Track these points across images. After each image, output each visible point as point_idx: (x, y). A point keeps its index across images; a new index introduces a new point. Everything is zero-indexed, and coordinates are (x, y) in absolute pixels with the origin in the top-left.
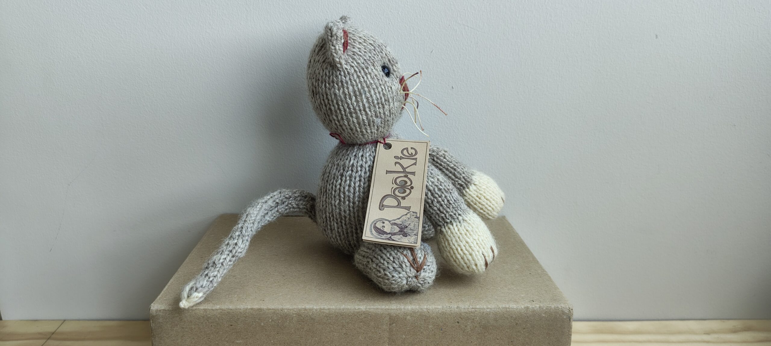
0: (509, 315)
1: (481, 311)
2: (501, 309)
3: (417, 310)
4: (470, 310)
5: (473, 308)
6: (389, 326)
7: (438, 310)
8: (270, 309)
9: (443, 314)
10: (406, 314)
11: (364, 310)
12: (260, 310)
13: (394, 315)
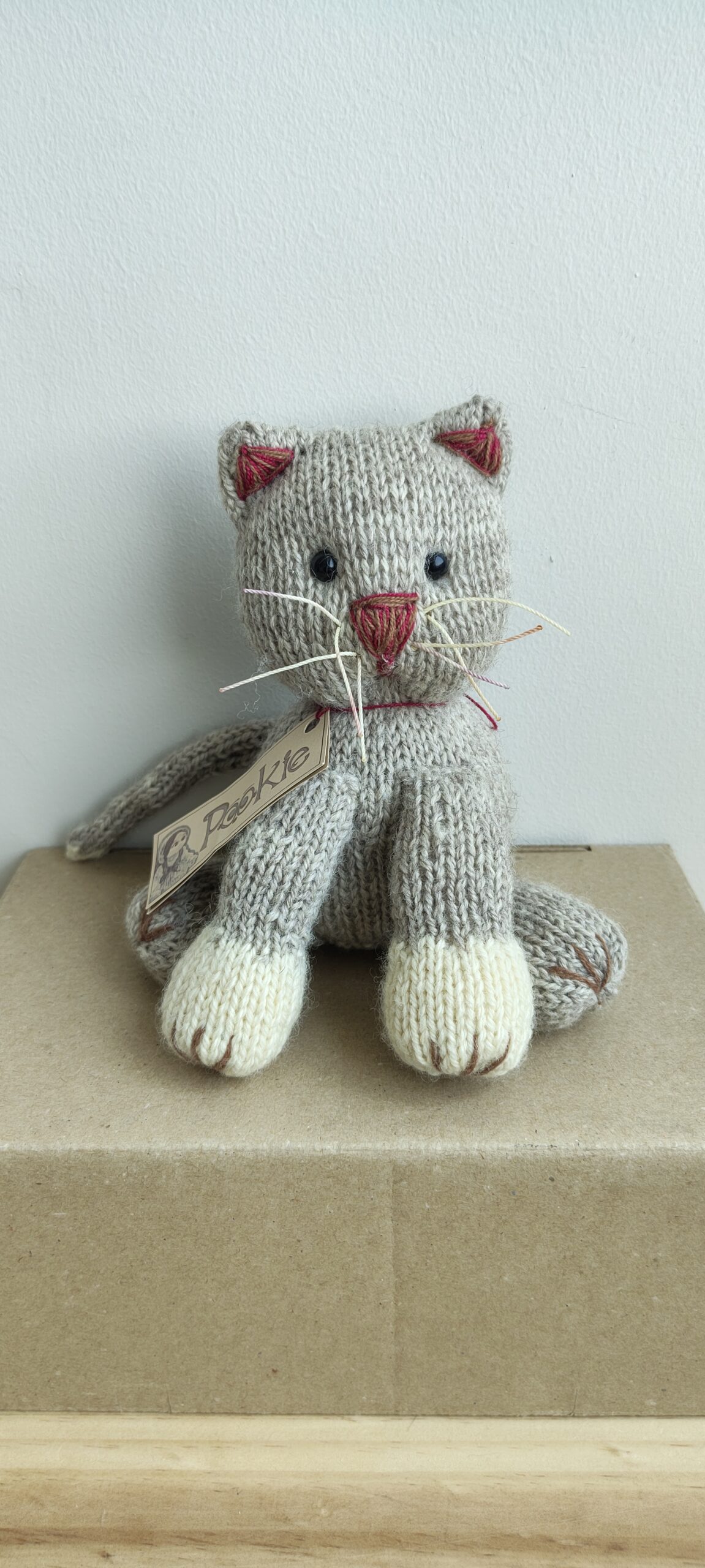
0: (673, 1166)
1: (606, 1156)
2: (654, 1151)
3: (456, 1153)
4: (580, 1153)
5: (587, 1149)
6: (391, 1184)
7: (504, 1153)
8: (123, 1151)
9: (517, 1161)
10: (430, 1162)
11: (334, 1152)
12: (99, 1153)
13: (404, 1163)
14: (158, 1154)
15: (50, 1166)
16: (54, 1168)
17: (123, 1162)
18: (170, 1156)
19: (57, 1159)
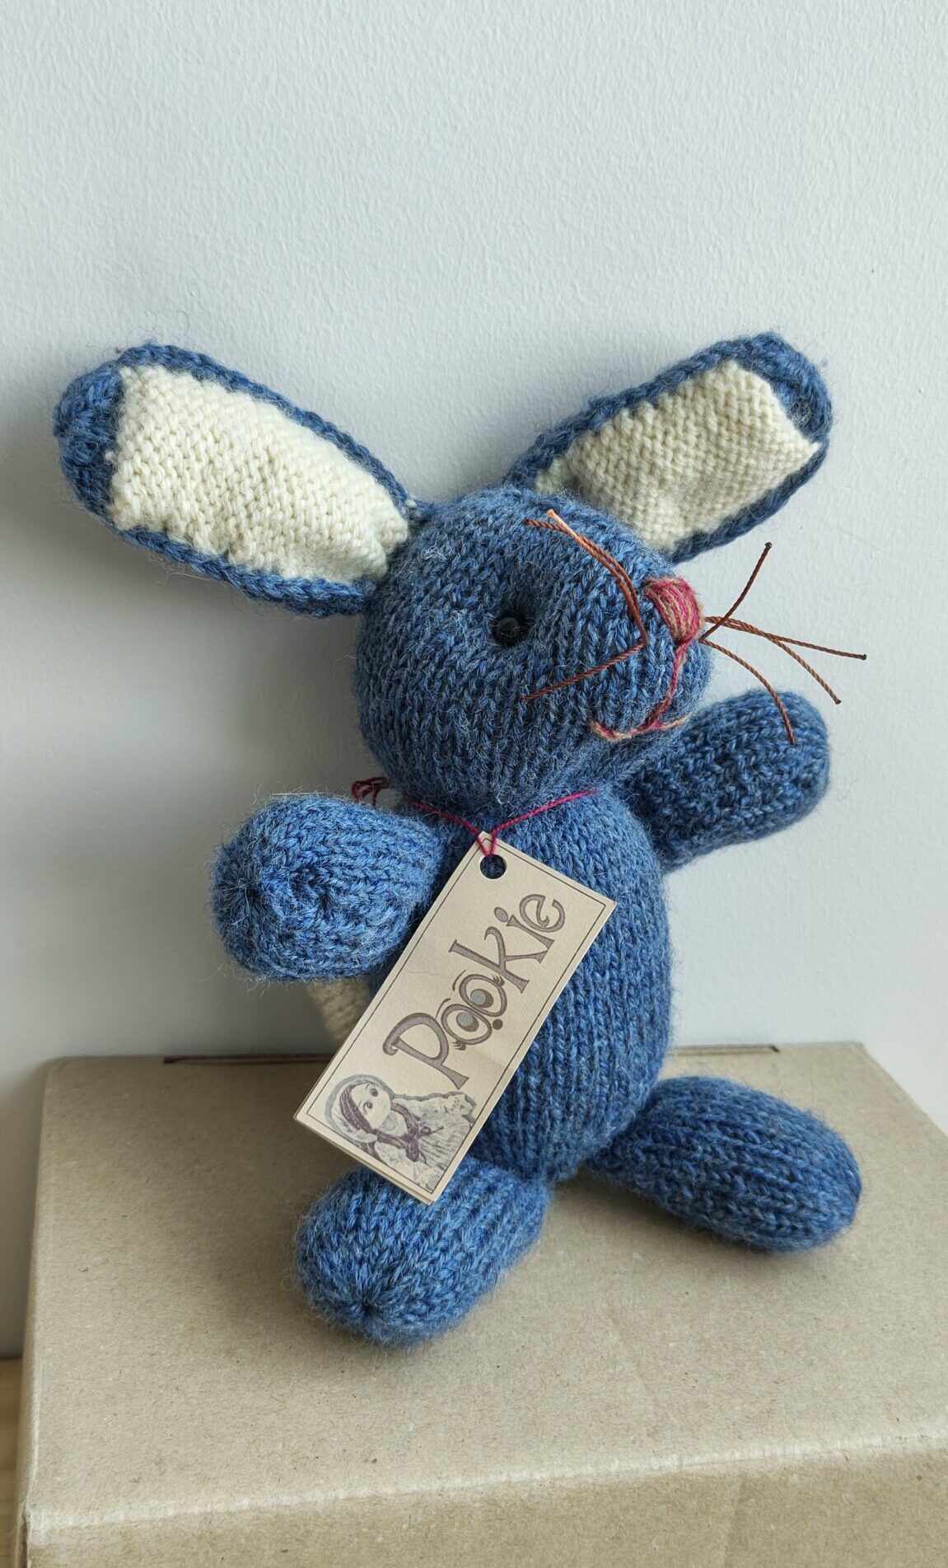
14: (452, 1494)
15: (305, 1525)
16: (310, 1527)
17: (405, 1510)
18: (468, 1495)
19: (317, 1515)
